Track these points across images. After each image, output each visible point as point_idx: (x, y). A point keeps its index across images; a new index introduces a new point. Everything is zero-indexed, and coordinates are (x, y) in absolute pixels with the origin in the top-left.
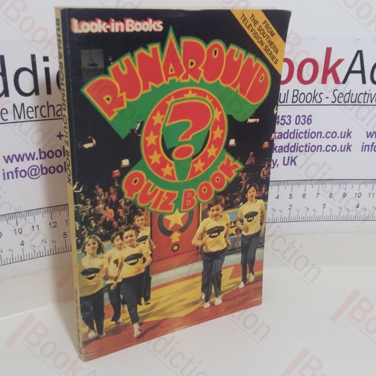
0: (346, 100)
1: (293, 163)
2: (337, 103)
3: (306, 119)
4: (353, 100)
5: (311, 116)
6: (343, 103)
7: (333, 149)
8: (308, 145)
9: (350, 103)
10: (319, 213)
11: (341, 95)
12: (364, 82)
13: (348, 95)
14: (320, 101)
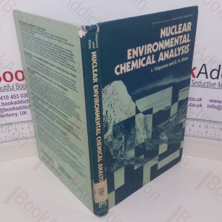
6: (197, 86)
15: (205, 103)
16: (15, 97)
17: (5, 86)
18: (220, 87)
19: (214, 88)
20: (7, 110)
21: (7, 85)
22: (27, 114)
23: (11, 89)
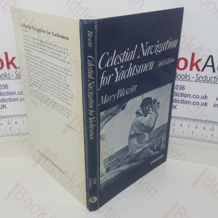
0: (204, 80)
1: (175, 108)
2: (198, 81)
3: (182, 87)
4: (208, 80)
5: (184, 86)
7: (197, 104)
8: (183, 100)
9: (206, 81)
10: (190, 135)
11: (201, 77)
12: (214, 71)
13: (205, 77)
14: (189, 79)
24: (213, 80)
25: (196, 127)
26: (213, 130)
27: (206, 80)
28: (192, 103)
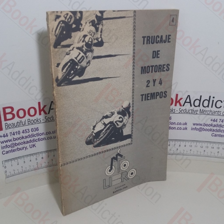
15: (190, 126)
16: (26, 132)
17: (18, 122)
18: (201, 113)
19: (197, 114)
20: (18, 144)
21: (20, 121)
22: (35, 147)
23: (23, 124)
24: (190, 111)
25: (180, 146)
26: (191, 146)
27: (186, 112)
28: (176, 128)
